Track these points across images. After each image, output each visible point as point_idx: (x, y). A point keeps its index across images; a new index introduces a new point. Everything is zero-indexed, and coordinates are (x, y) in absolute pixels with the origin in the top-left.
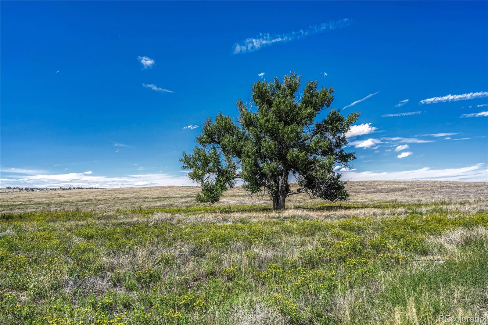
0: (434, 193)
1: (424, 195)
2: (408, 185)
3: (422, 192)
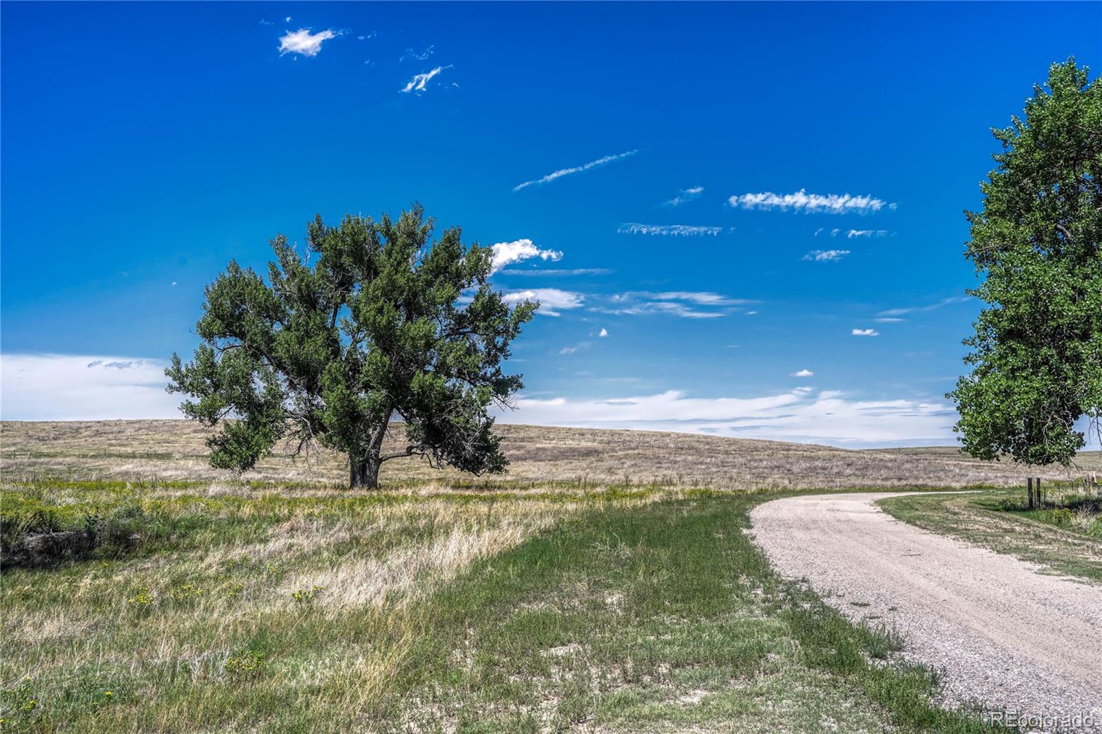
0: (658, 465)
1: (637, 469)
2: (601, 442)
3: (633, 462)
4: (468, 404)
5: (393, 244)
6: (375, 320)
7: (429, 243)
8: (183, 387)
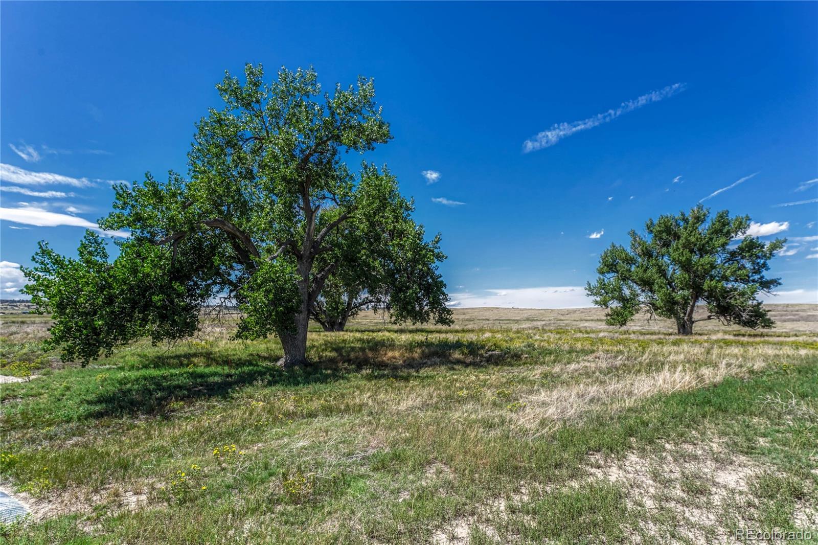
4: (743, 294)
5: (687, 224)
6: (679, 259)
7: (709, 220)
8: (593, 294)
